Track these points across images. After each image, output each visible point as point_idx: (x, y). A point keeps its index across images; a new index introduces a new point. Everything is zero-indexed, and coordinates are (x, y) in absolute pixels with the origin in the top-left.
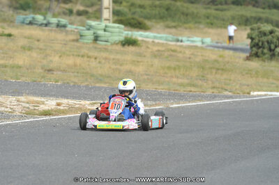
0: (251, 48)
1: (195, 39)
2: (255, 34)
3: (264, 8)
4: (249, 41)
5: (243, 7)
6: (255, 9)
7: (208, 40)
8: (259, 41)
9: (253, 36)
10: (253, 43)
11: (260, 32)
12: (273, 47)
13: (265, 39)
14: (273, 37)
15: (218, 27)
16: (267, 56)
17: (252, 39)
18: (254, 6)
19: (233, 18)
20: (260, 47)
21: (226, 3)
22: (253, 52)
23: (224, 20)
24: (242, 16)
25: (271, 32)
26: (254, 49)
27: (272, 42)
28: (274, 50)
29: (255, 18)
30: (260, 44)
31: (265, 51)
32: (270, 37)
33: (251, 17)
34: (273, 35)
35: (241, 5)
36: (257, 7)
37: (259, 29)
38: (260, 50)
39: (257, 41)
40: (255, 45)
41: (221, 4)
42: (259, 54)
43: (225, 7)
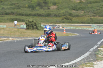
0: (26, 26)
1: (1, 26)
2: (27, 22)
3: (16, 15)
4: (26, 24)
5: (9, 15)
6: (13, 16)
7: (5, 26)
8: (29, 24)
9: (27, 23)
10: (27, 25)
11: (29, 22)
12: (33, 26)
13: (30, 23)
14: (33, 23)
15: (3, 22)
16: (32, 29)
17: (27, 24)
18: (13, 15)
19: (8, 19)
20: (29, 26)
21: (3, 14)
22: (27, 28)
23: (4, 20)
24: (11, 18)
25: (33, 21)
26: (28, 27)
27: (33, 24)
28: (34, 27)
29: (15, 19)
30: (29, 25)
31: (31, 27)
32: (32, 23)
33: (14, 19)
34: (33, 22)
35: (8, 15)
36: (14, 15)
37: (28, 20)
38: (29, 27)
39: (28, 24)
40: (27, 26)
41: (1, 15)
42: (29, 28)
43: (3, 16)
